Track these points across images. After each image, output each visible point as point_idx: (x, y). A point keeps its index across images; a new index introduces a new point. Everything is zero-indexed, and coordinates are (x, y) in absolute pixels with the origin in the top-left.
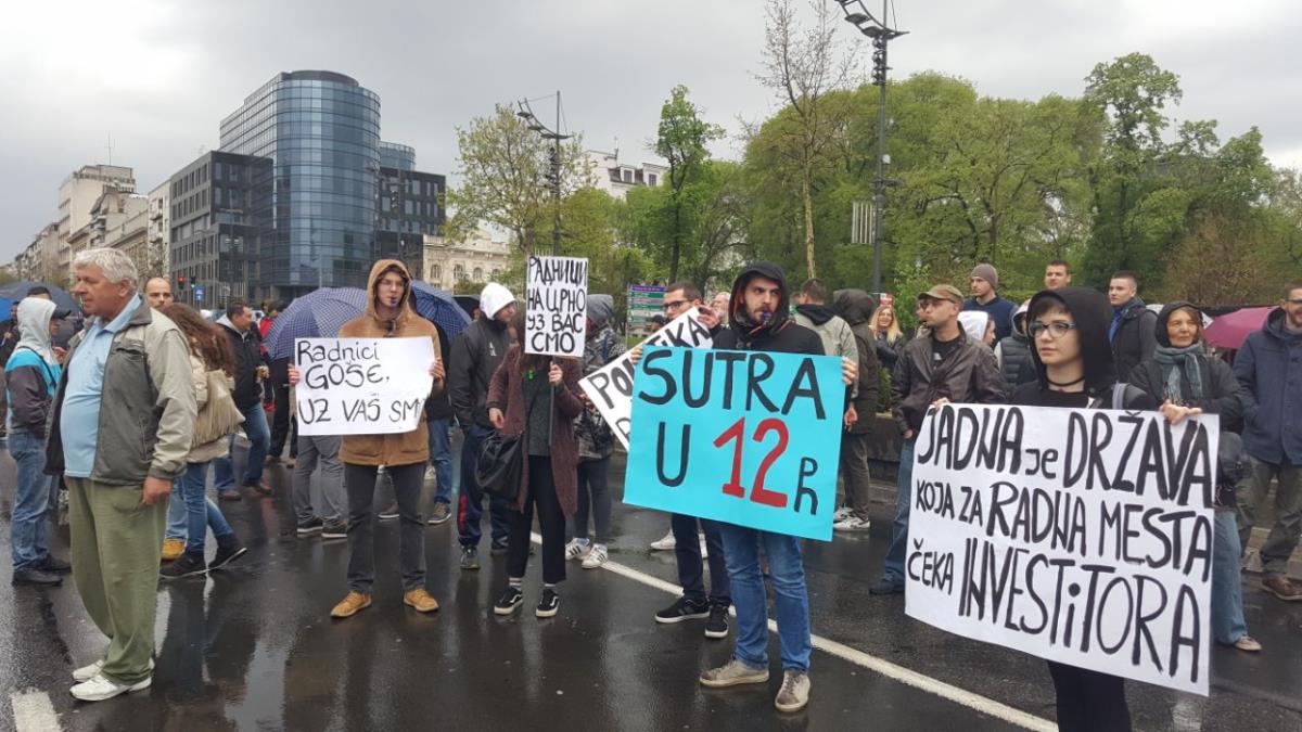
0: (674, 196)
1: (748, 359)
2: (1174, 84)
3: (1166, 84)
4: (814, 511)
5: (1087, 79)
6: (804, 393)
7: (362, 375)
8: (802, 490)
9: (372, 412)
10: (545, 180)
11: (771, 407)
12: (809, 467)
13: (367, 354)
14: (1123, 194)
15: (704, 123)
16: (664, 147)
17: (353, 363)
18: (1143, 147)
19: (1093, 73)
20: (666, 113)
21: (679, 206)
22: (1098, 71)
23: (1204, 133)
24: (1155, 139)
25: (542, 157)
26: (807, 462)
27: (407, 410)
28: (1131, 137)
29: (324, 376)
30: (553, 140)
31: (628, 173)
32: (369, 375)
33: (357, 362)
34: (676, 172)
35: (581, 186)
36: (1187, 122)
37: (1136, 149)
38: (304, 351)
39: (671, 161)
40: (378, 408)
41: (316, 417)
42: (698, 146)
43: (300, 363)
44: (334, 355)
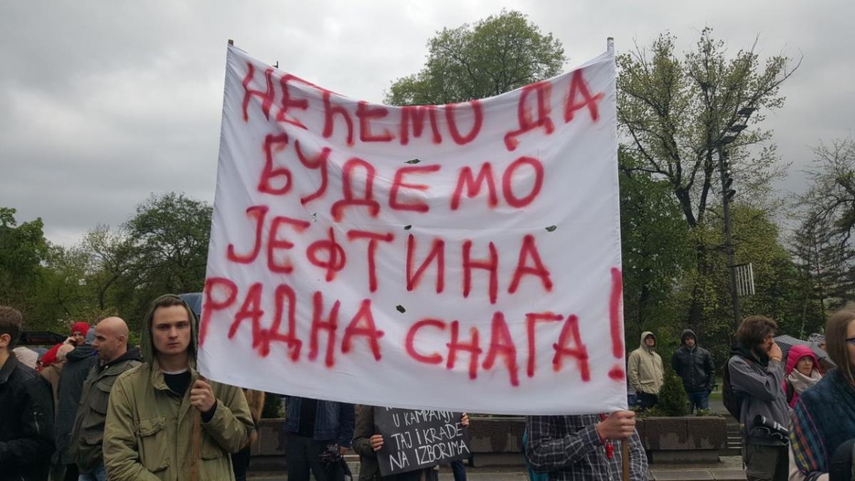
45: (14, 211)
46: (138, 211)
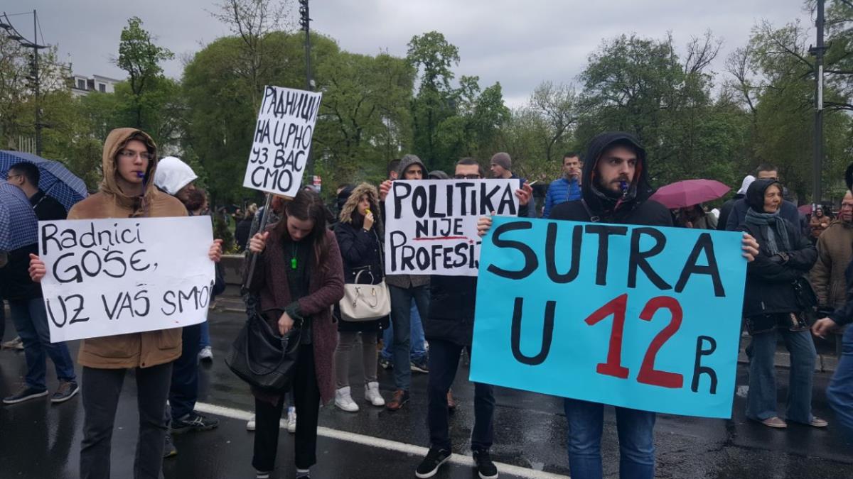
0: (136, 100)
1: (629, 233)
2: (456, 53)
3: (451, 52)
4: (713, 390)
5: (409, 44)
6: (701, 270)
7: (124, 264)
8: (699, 370)
9: (139, 306)
10: (25, 81)
11: (661, 284)
12: (706, 345)
13: (128, 237)
14: (430, 118)
15: (157, 47)
16: (125, 62)
17: (112, 248)
18: (440, 90)
19: (412, 42)
20: (124, 36)
21: (140, 107)
22: (414, 41)
23: (473, 84)
24: (447, 86)
25: (21, 62)
26: (704, 341)
27: (183, 300)
28: (433, 83)
29: (76, 267)
30: (31, 49)
31: (81, 82)
32: (132, 263)
33: (117, 247)
34: (135, 82)
35: (58, 87)
36: (463, 77)
37: (436, 91)
38: (50, 237)
39: (131, 73)
40: (147, 300)
41: (69, 318)
42: (153, 64)
43: (45, 253)
44: (88, 240)
45: (477, 78)
46: (590, 60)
